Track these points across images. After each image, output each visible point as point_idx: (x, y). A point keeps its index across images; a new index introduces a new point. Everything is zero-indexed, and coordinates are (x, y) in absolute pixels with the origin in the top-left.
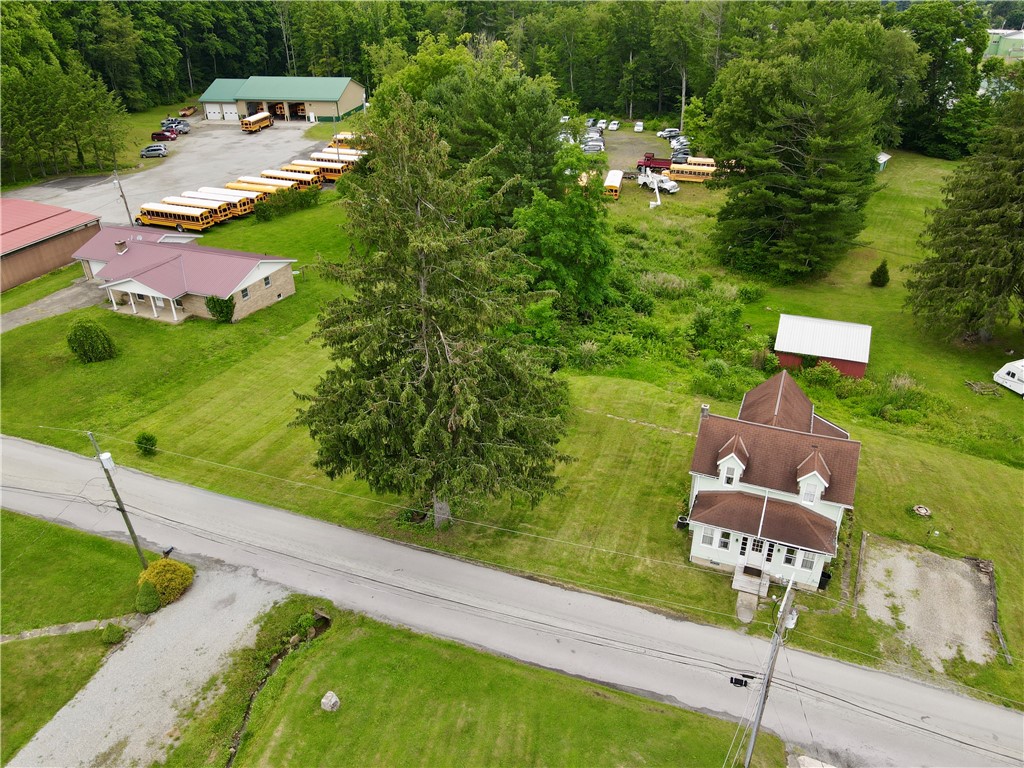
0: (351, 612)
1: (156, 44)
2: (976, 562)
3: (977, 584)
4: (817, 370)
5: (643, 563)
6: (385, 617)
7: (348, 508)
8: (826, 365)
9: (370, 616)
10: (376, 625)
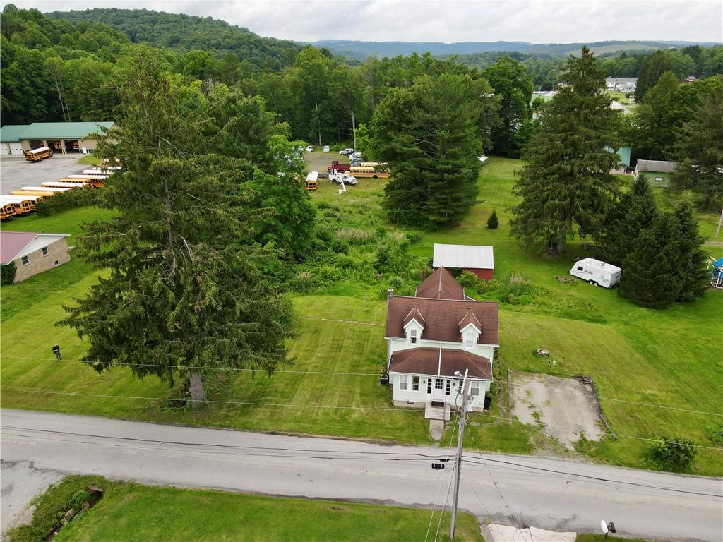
0: (121, 482)
2: (582, 379)
3: (585, 391)
4: (463, 276)
5: (358, 411)
6: (152, 481)
7: (118, 405)
8: (469, 273)
9: (138, 483)
10: (144, 489)
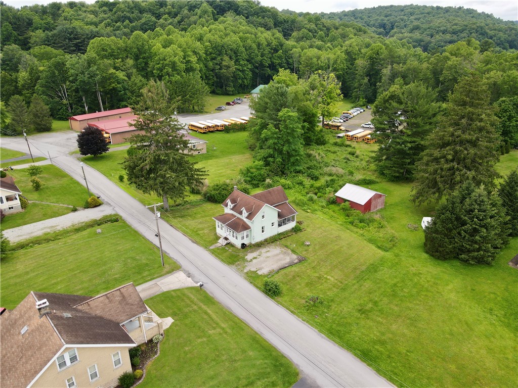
0: (124, 221)
1: (243, 71)
2: (300, 257)
3: (292, 261)
4: (344, 204)
6: (129, 223)
10: (126, 223)
